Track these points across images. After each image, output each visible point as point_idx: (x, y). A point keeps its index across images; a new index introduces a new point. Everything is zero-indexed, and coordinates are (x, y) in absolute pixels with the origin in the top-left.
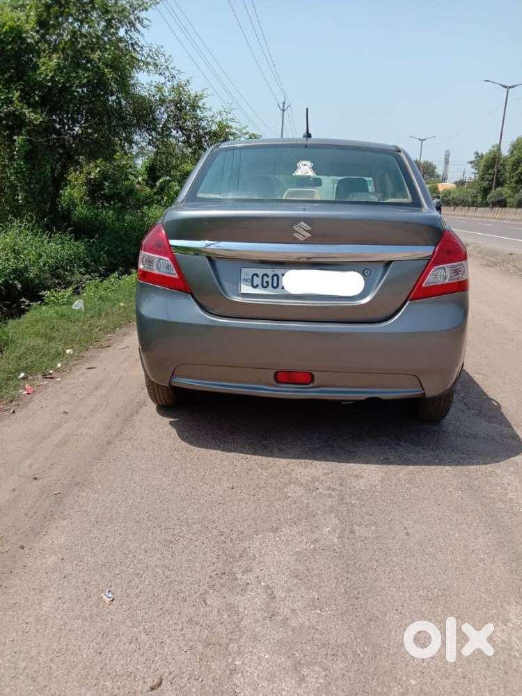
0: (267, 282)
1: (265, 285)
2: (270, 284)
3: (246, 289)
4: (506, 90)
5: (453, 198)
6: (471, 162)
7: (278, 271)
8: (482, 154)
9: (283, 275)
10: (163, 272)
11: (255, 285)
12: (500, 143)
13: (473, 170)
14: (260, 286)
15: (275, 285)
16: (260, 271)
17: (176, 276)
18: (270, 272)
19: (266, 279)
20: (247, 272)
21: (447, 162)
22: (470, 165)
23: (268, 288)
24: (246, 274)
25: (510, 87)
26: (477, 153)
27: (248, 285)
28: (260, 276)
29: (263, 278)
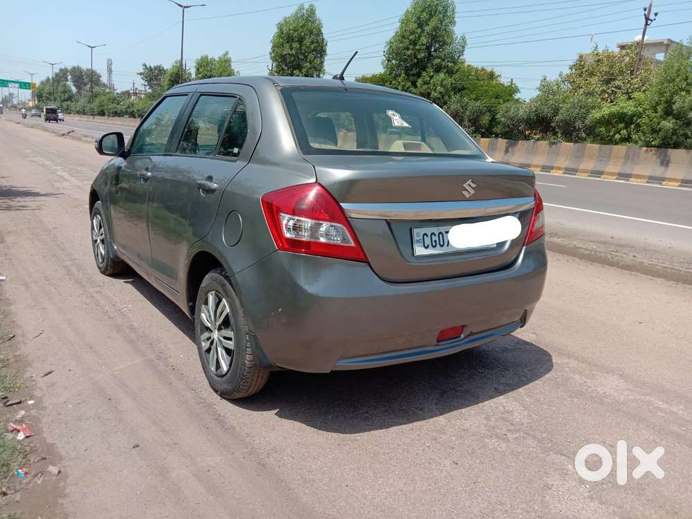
0: (435, 241)
1: (434, 244)
2: (438, 243)
3: (420, 251)
4: (181, 9)
5: (138, 111)
6: (141, 74)
7: (442, 229)
8: (150, 67)
9: (447, 232)
10: (338, 240)
11: (426, 245)
12: (182, 59)
13: (143, 82)
14: (430, 246)
15: (442, 244)
16: (429, 230)
17: (353, 244)
18: (436, 230)
19: (434, 238)
20: (418, 233)
21: (110, 71)
22: (140, 77)
23: (436, 248)
24: (418, 235)
25: (185, 7)
26: (145, 65)
27: (420, 246)
28: (429, 235)
29: (431, 236)
